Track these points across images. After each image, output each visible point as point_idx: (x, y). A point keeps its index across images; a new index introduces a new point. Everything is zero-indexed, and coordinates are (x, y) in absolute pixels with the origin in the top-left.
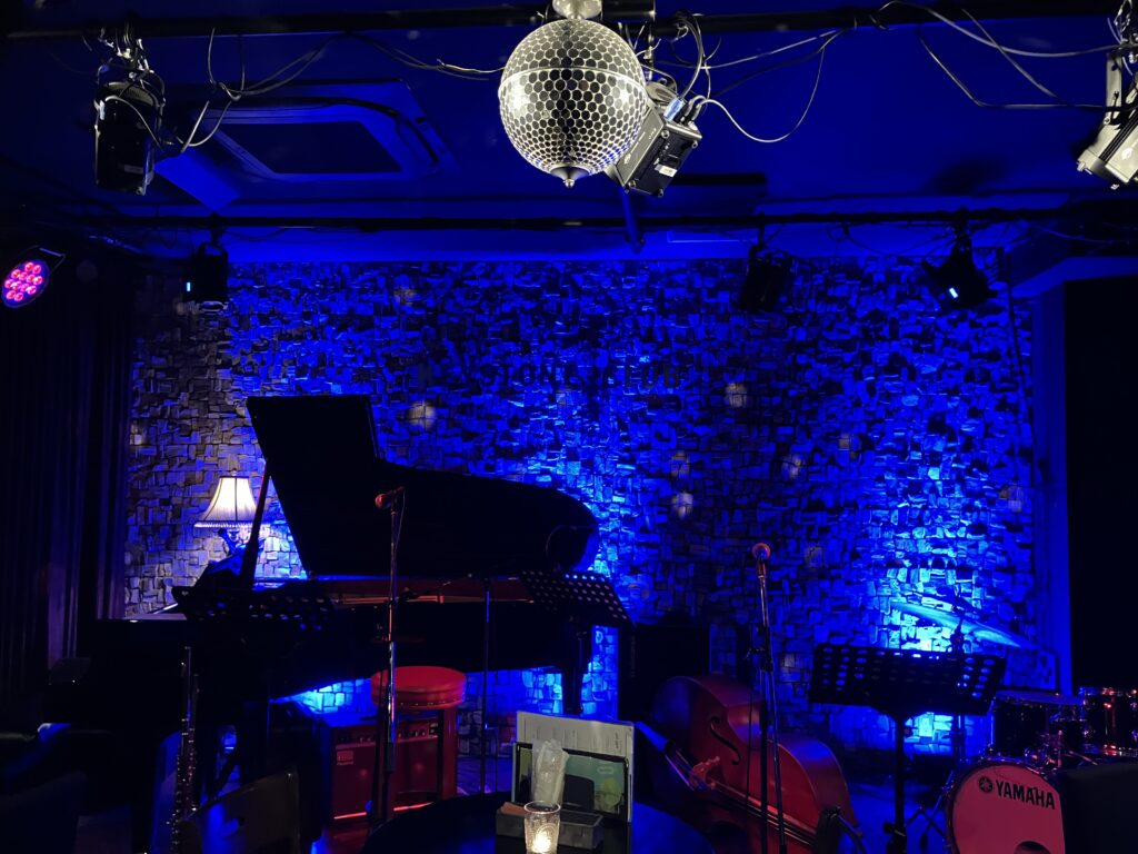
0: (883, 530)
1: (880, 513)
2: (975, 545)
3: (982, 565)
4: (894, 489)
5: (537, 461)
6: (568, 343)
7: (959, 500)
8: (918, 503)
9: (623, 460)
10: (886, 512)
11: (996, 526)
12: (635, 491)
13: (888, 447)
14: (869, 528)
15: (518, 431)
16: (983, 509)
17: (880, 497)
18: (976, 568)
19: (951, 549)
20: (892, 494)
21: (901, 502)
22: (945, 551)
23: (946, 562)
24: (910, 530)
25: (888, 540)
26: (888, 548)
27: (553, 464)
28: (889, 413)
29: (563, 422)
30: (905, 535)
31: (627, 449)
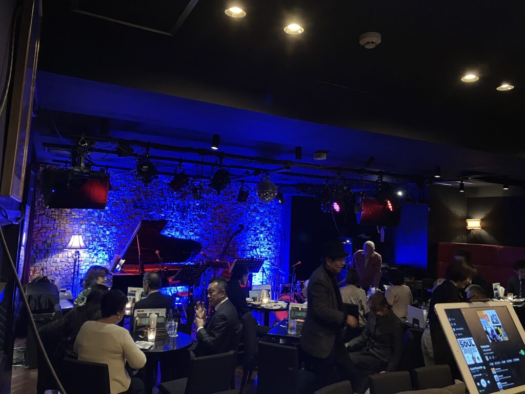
3: (270, 257)
4: (253, 239)
5: (167, 231)
6: (177, 198)
7: (266, 242)
8: (258, 243)
9: (191, 231)
11: (273, 248)
16: (271, 244)
17: (250, 241)
21: (254, 242)
27: (172, 232)
28: (253, 221)
29: (175, 221)
31: (192, 228)
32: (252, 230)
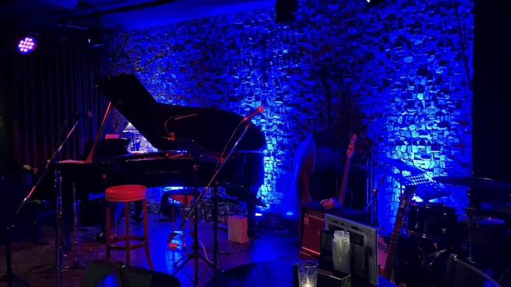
0: (394, 126)
1: (393, 118)
2: (442, 133)
3: (446, 143)
4: (400, 106)
5: (244, 102)
6: (254, 47)
7: (434, 110)
8: (412, 112)
9: (278, 99)
10: (396, 118)
11: (454, 123)
12: (283, 113)
13: (397, 84)
14: (387, 126)
15: (237, 89)
16: (447, 114)
17: (393, 110)
18: (442, 145)
19: (429, 135)
20: (399, 108)
21: (403, 112)
22: (426, 136)
23: (427, 142)
24: (407, 126)
25: (397, 131)
26: (397, 135)
27: (251, 103)
28: (398, 67)
29: (253, 84)
30: (405, 129)
31: (279, 94)
32: (398, 86)
